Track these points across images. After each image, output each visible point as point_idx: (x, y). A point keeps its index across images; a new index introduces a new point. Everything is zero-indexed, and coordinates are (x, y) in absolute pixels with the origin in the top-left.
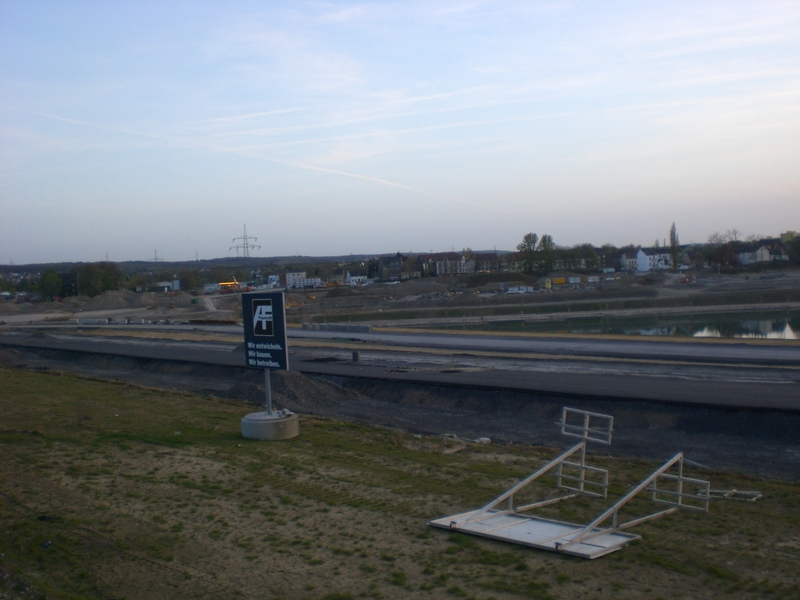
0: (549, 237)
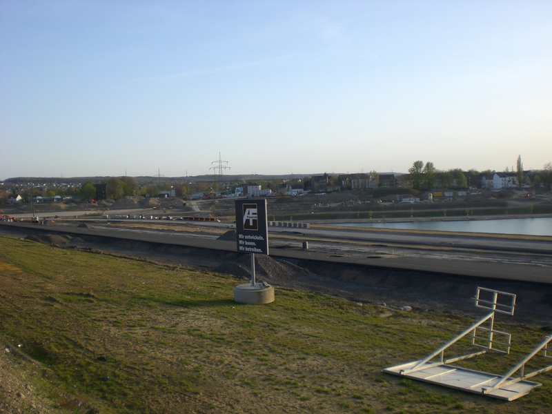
0: (432, 164)
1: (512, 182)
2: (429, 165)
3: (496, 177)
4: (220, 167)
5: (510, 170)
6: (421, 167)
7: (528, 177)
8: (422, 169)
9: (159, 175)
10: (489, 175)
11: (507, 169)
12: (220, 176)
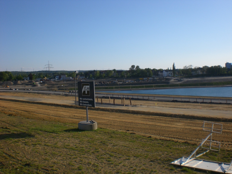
1: (170, 74)
2: (138, 67)
3: (164, 72)
4: (49, 67)
5: (170, 69)
6: (134, 68)
7: (177, 72)
8: (135, 68)
9: (22, 71)
10: (161, 71)
11: (168, 68)
12: (48, 71)
